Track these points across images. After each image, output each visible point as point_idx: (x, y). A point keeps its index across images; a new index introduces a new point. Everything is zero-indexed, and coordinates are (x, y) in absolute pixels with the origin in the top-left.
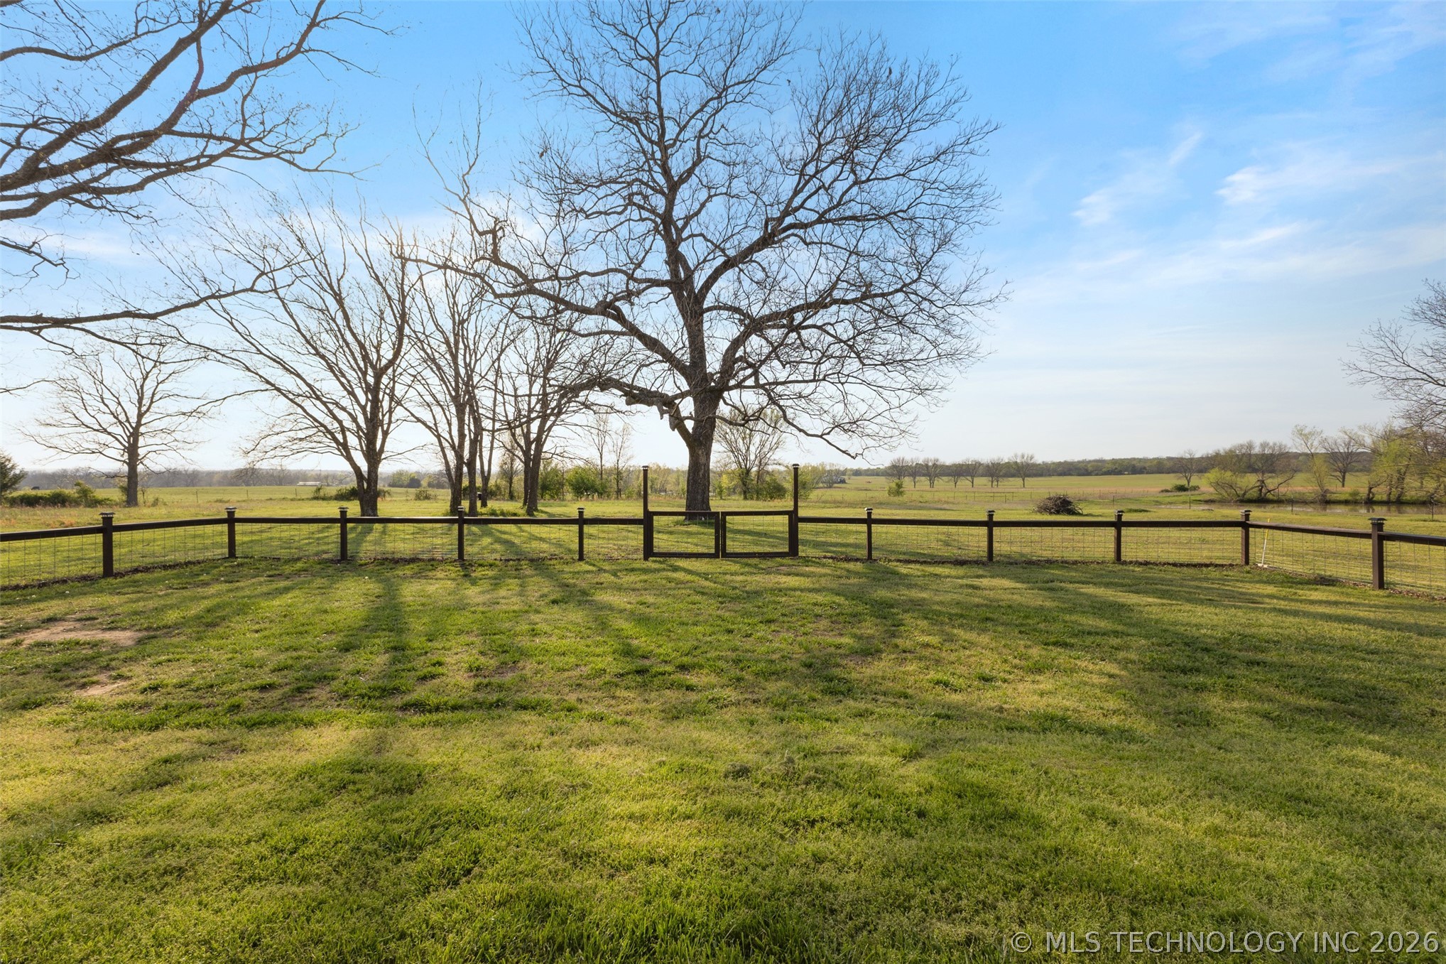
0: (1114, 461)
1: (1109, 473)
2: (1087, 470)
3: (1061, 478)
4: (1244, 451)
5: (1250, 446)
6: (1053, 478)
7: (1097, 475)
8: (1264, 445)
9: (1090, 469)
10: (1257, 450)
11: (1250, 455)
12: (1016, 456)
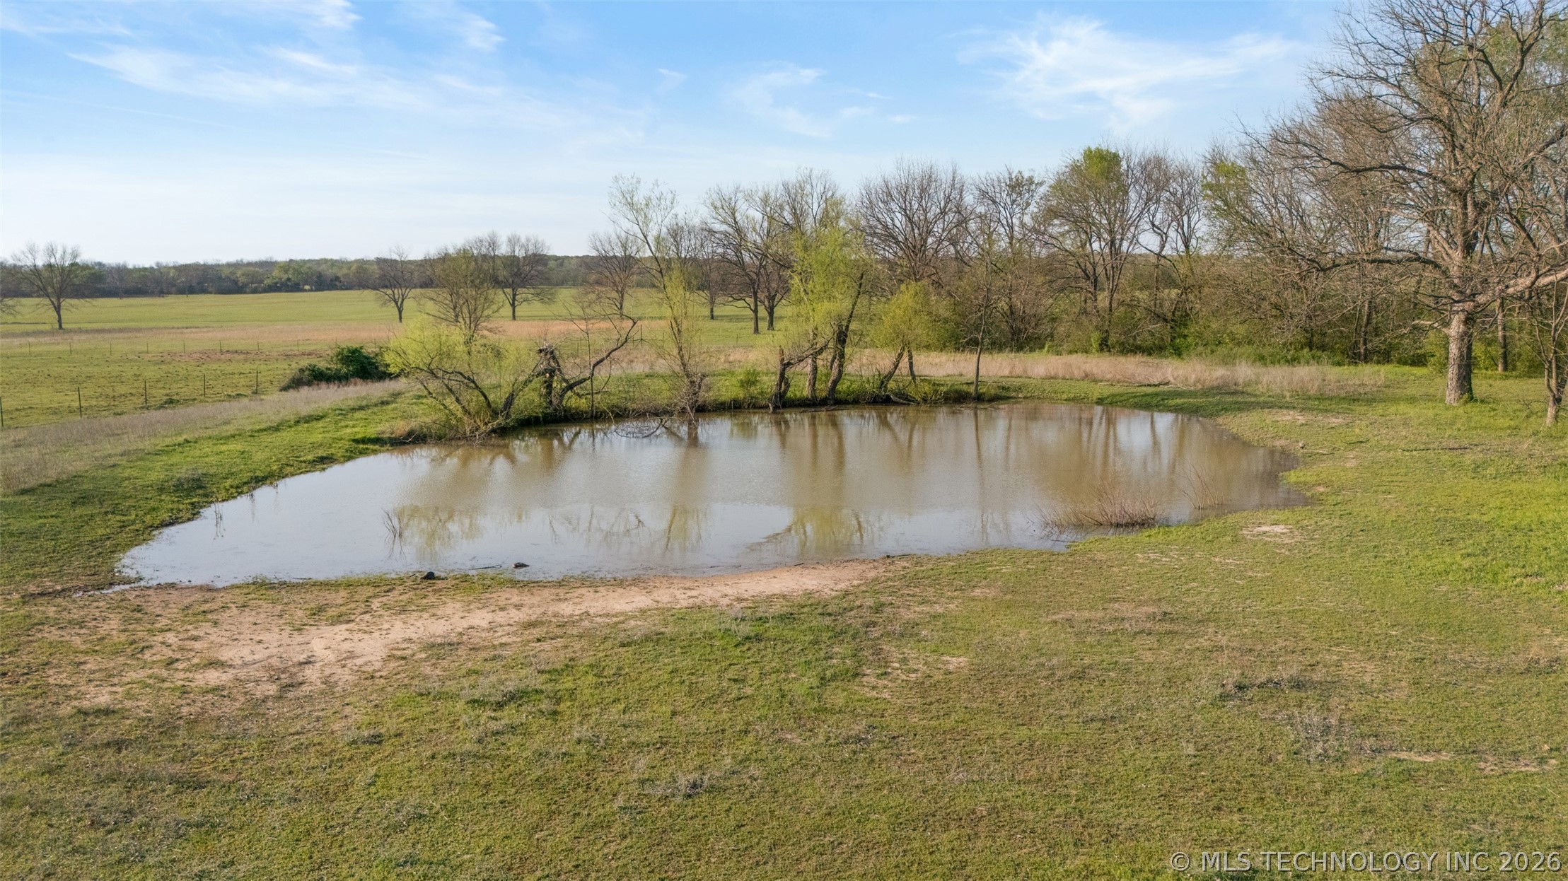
0: (289, 266)
1: (275, 288)
2: (236, 282)
3: (183, 298)
4: (484, 251)
5: (493, 244)
6: (171, 299)
7: (255, 291)
8: (513, 241)
9: (242, 280)
10: (503, 250)
11: (494, 258)
12: (32, 251)
